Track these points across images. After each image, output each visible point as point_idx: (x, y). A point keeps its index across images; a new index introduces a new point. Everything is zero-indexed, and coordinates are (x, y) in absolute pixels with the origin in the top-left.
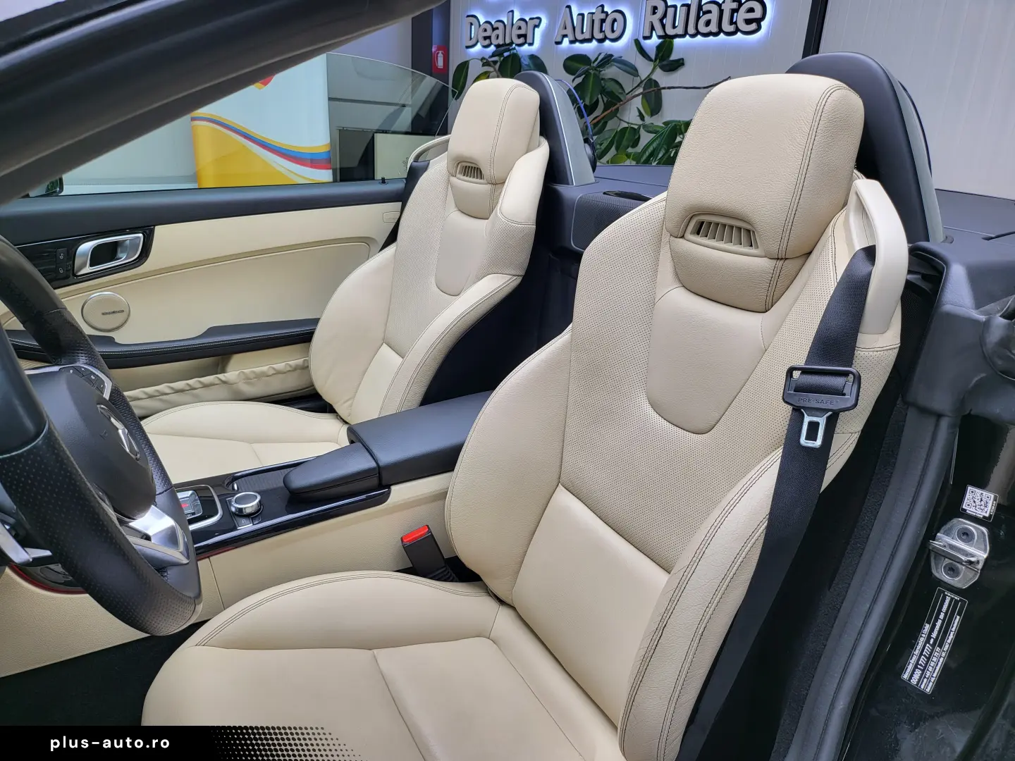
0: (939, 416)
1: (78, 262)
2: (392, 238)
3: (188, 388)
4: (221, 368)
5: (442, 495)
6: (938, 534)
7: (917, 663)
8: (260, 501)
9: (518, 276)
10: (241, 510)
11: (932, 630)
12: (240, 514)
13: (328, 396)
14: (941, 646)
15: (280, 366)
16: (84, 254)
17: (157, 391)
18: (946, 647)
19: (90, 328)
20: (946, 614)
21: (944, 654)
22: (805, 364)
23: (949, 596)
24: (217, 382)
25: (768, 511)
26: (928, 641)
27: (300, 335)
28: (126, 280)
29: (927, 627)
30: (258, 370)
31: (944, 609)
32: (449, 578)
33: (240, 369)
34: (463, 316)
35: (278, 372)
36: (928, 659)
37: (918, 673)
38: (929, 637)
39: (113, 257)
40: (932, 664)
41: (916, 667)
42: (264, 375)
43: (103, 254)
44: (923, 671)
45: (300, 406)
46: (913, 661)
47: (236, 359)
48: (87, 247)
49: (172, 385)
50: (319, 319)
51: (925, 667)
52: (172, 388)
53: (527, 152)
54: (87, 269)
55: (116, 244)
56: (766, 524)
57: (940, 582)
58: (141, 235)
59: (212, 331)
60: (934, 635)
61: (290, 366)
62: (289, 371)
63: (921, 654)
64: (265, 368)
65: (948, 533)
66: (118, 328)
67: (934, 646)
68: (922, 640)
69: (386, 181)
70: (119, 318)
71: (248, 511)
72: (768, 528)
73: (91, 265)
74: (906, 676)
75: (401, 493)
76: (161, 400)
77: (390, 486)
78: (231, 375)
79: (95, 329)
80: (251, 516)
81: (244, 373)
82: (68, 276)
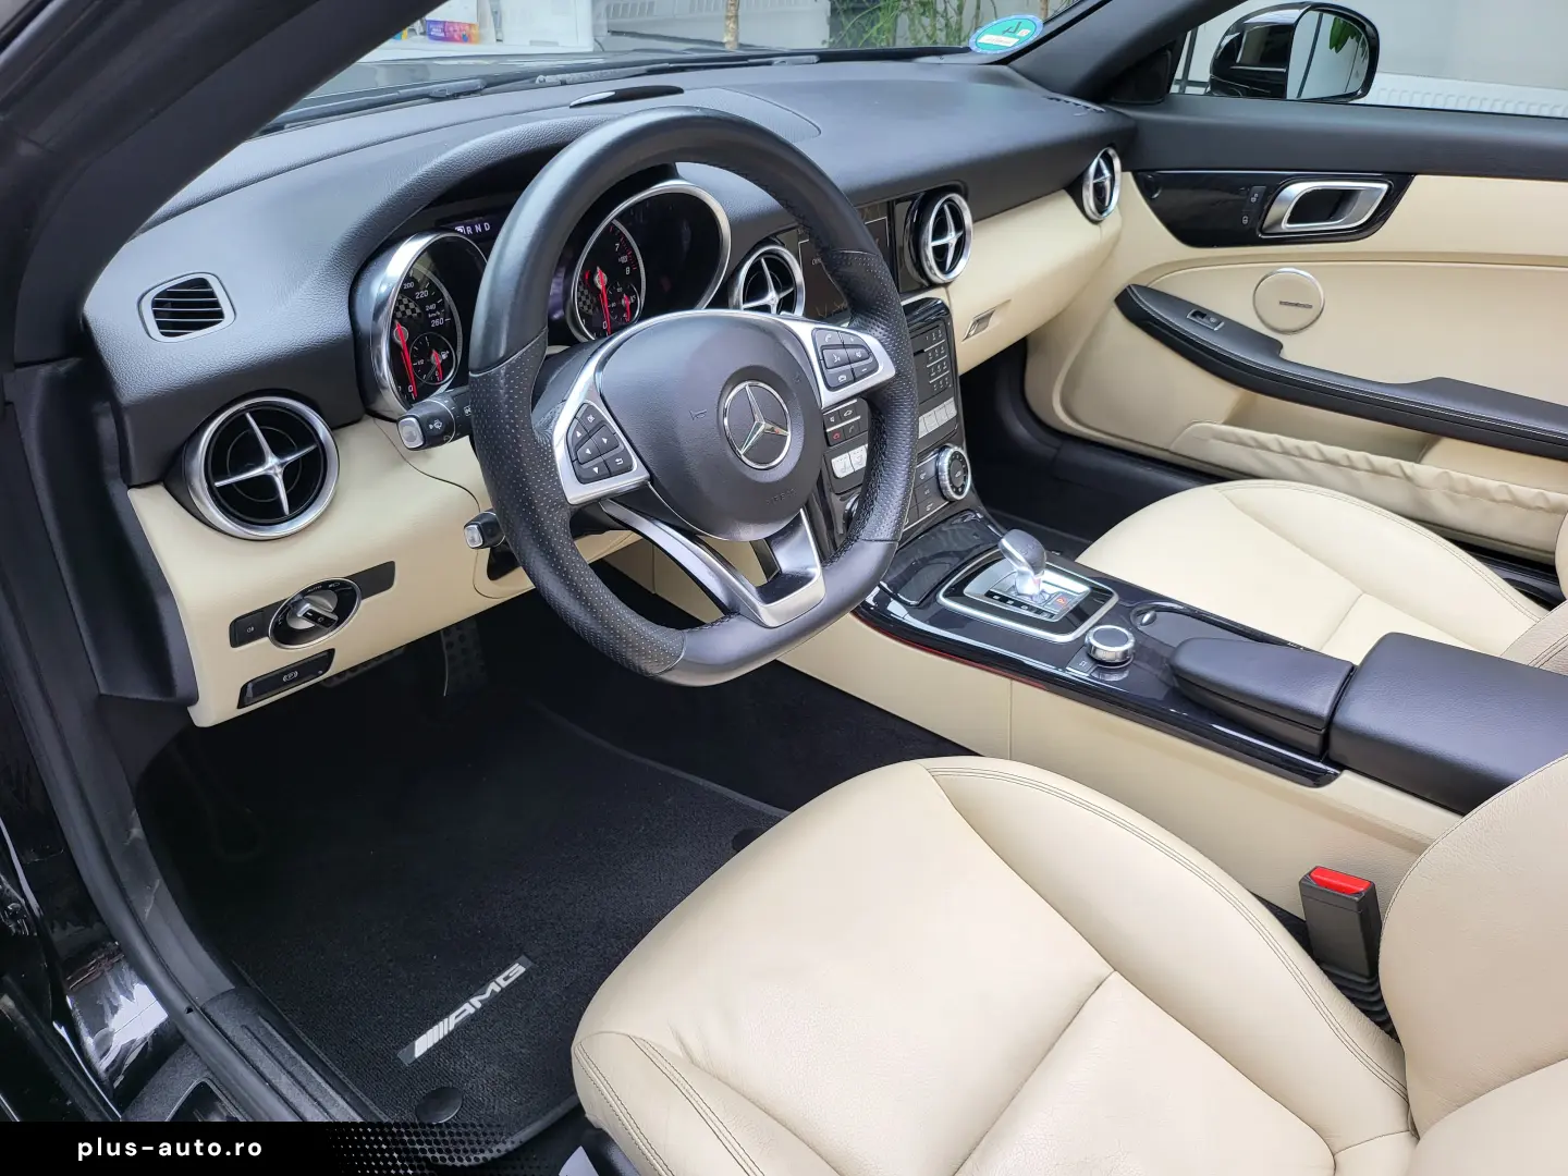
1: (1275, 211)
3: (1347, 463)
4: (1417, 453)
8: (1125, 653)
10: (1093, 646)
15: (1524, 492)
16: (1287, 200)
17: (1298, 448)
19: (1258, 320)
24: (1396, 472)
30: (1476, 480)
47: (1447, 446)
48: (1296, 190)
49: (1324, 448)
52: (1321, 453)
54: (1285, 226)
58: (1385, 186)
61: (1544, 501)
64: (1493, 484)
66: (1294, 332)
70: (1302, 317)
73: (1291, 221)
76: (1298, 464)
77: (1342, 767)
78: (1426, 471)
79: (1263, 321)
80: (1102, 665)
81: (1450, 478)
82: (1252, 230)
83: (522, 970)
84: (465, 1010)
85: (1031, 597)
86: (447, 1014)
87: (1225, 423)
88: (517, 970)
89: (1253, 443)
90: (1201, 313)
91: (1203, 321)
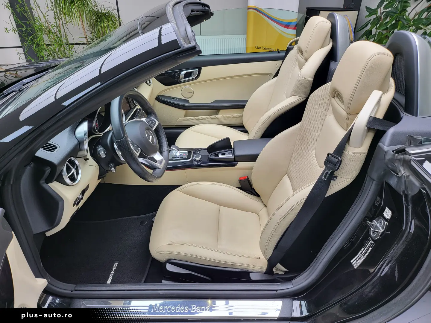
0: (374, 180)
1: (181, 77)
2: (277, 75)
3: (207, 118)
4: (217, 114)
5: (251, 169)
6: (374, 220)
7: (356, 259)
8: (201, 158)
9: (304, 97)
10: (195, 159)
11: (364, 250)
12: (195, 160)
13: (247, 128)
14: (364, 256)
15: (235, 115)
16: (182, 75)
17: (198, 118)
18: (365, 256)
20: (369, 246)
21: (364, 258)
22: (333, 153)
23: (371, 241)
24: (215, 118)
25: (308, 195)
26: (361, 253)
27: (240, 105)
28: (193, 83)
29: (363, 249)
30: (227, 115)
31: (368, 245)
32: (253, 194)
33: (223, 115)
34: (279, 110)
35: (234, 117)
36: (360, 258)
37: (355, 261)
38: (362, 252)
39: (190, 76)
40: (360, 260)
41: (355, 260)
42: (229, 117)
43: (187, 75)
44: (357, 261)
45: (238, 129)
46: (356, 258)
47: (221, 111)
48: (183, 73)
49: (202, 117)
50: (248, 100)
51: (358, 261)
52: (202, 118)
53: (321, 48)
54: (183, 80)
55: (191, 72)
56: (306, 199)
57: (370, 236)
58: (198, 70)
59: (216, 101)
60: (364, 252)
61: (238, 116)
62: (238, 117)
63: (358, 256)
64: (230, 115)
65: (377, 221)
66: (190, 98)
67: (362, 255)
68: (360, 252)
69: (280, 52)
70: (191, 95)
71: (197, 160)
72: (306, 201)
73: (184, 78)
74: (352, 261)
75: (240, 164)
77: (237, 162)
78: (219, 116)
79: (184, 97)
80: (198, 161)
81: (223, 116)
82: (178, 81)
83: (117, 263)
84: (111, 275)
85: (179, 156)
86: (109, 277)
87: (184, 117)
88: (116, 264)
89: (190, 119)
90: (173, 98)
91: (174, 99)
